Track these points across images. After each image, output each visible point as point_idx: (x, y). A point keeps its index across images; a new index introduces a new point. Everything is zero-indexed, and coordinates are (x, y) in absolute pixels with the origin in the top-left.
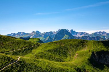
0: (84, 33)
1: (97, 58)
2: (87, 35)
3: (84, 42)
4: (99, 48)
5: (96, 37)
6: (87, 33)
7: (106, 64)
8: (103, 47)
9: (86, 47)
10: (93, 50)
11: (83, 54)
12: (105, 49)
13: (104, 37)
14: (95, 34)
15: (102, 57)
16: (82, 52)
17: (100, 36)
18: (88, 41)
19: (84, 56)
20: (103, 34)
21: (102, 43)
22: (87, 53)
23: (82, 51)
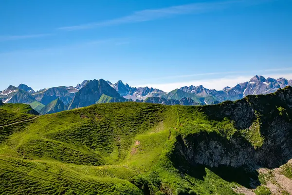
0: (152, 90)
1: (189, 151)
2: (159, 96)
3: (154, 111)
4: (193, 125)
5: (182, 100)
6: (158, 90)
7: (212, 166)
8: (203, 121)
9: (162, 124)
10: (178, 130)
11: (154, 142)
12: (209, 126)
13: (202, 99)
14: (178, 91)
15: (201, 150)
16: (152, 138)
17: (192, 98)
18: (165, 108)
19: (157, 146)
20: (198, 92)
21: (202, 111)
22: (164, 138)
23: (151, 133)
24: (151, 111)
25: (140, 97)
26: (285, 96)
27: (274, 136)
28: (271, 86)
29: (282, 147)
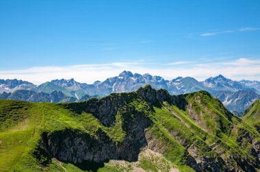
0: (21, 82)
1: (53, 148)
2: (29, 89)
3: (18, 108)
4: (58, 122)
5: (52, 93)
6: (27, 83)
7: (75, 162)
8: (69, 118)
9: (27, 121)
10: (43, 128)
11: (17, 140)
12: (74, 123)
13: (73, 92)
14: (49, 84)
15: (65, 146)
16: (15, 135)
17: (63, 92)
18: (29, 105)
19: (20, 145)
20: (69, 85)
21: (68, 108)
23: (14, 131)
24: (15, 108)
25: (7, 90)
26: (145, 95)
27: (134, 131)
28: (138, 81)
29: (141, 142)
